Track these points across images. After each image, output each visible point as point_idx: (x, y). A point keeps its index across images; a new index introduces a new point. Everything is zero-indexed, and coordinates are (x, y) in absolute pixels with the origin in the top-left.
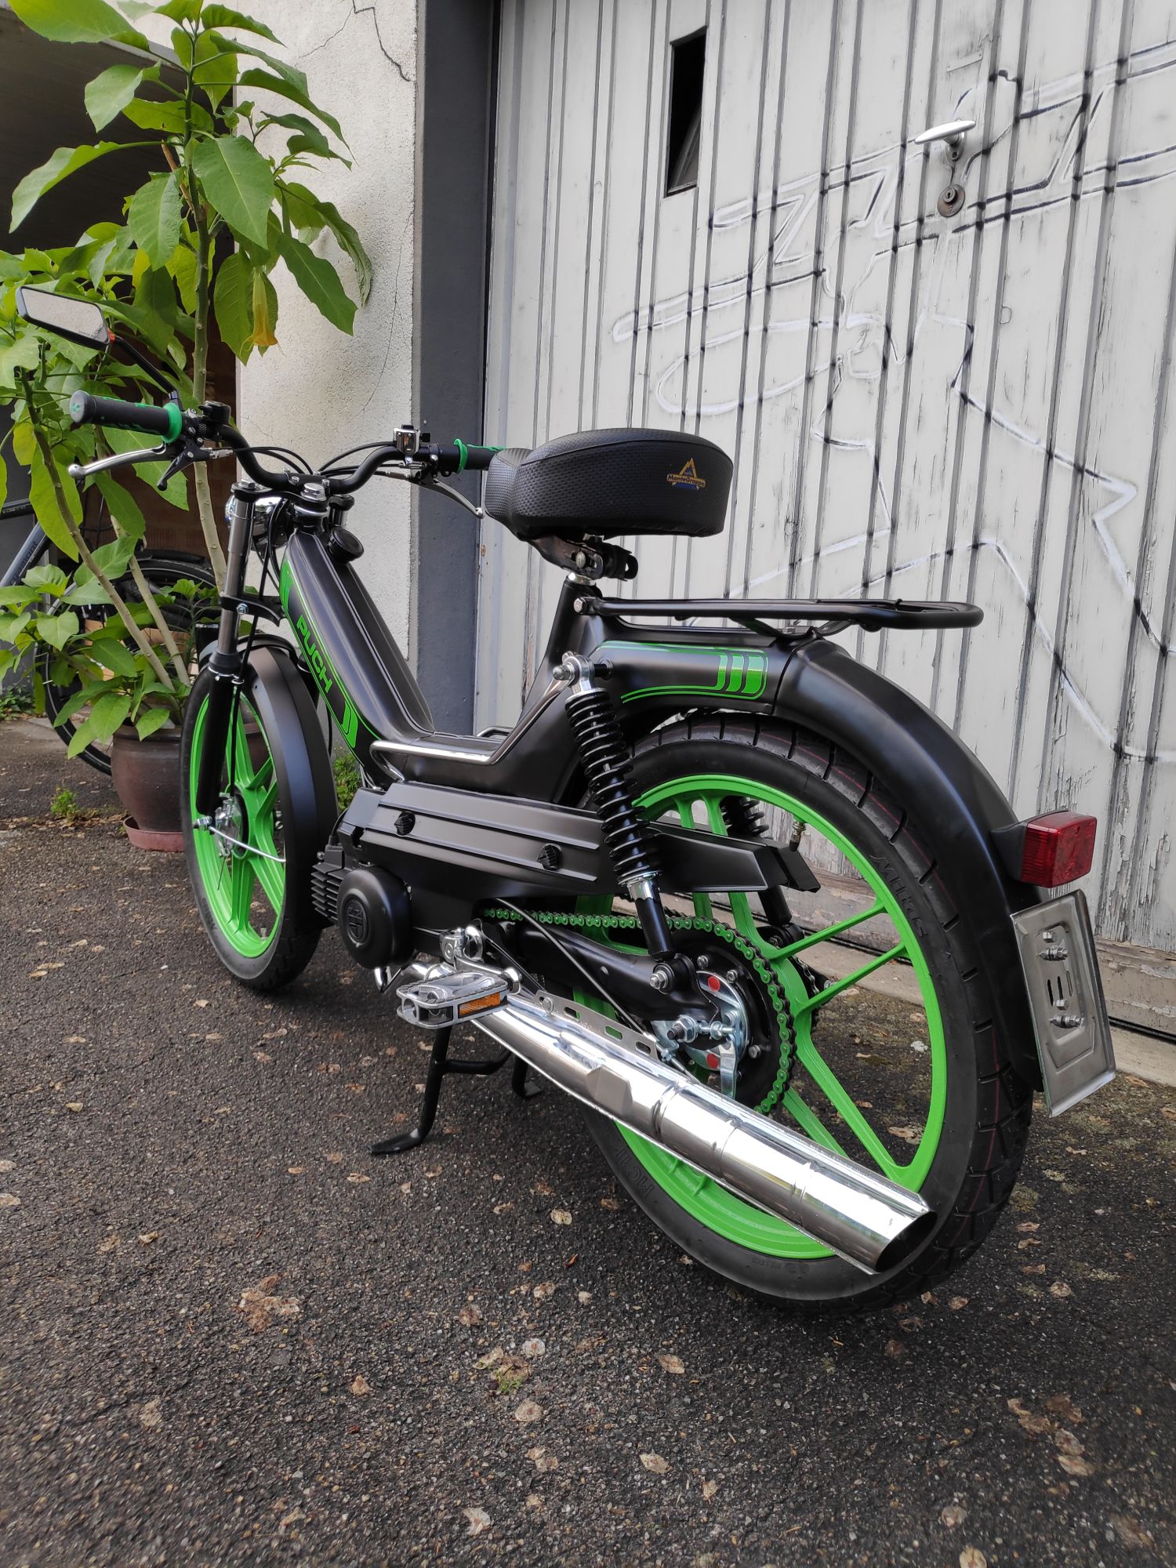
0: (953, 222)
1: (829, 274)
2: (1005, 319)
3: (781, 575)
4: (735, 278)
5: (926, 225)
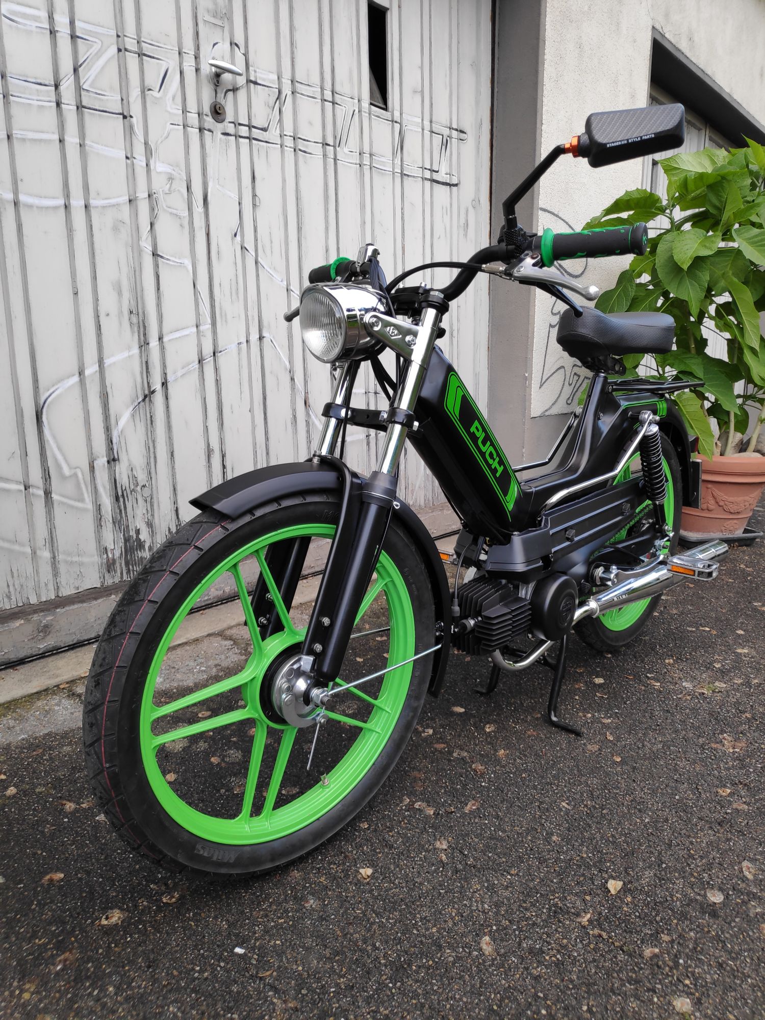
0: (219, 128)
1: (137, 121)
2: (258, 204)
3: (132, 356)
4: (39, 81)
5: (204, 120)
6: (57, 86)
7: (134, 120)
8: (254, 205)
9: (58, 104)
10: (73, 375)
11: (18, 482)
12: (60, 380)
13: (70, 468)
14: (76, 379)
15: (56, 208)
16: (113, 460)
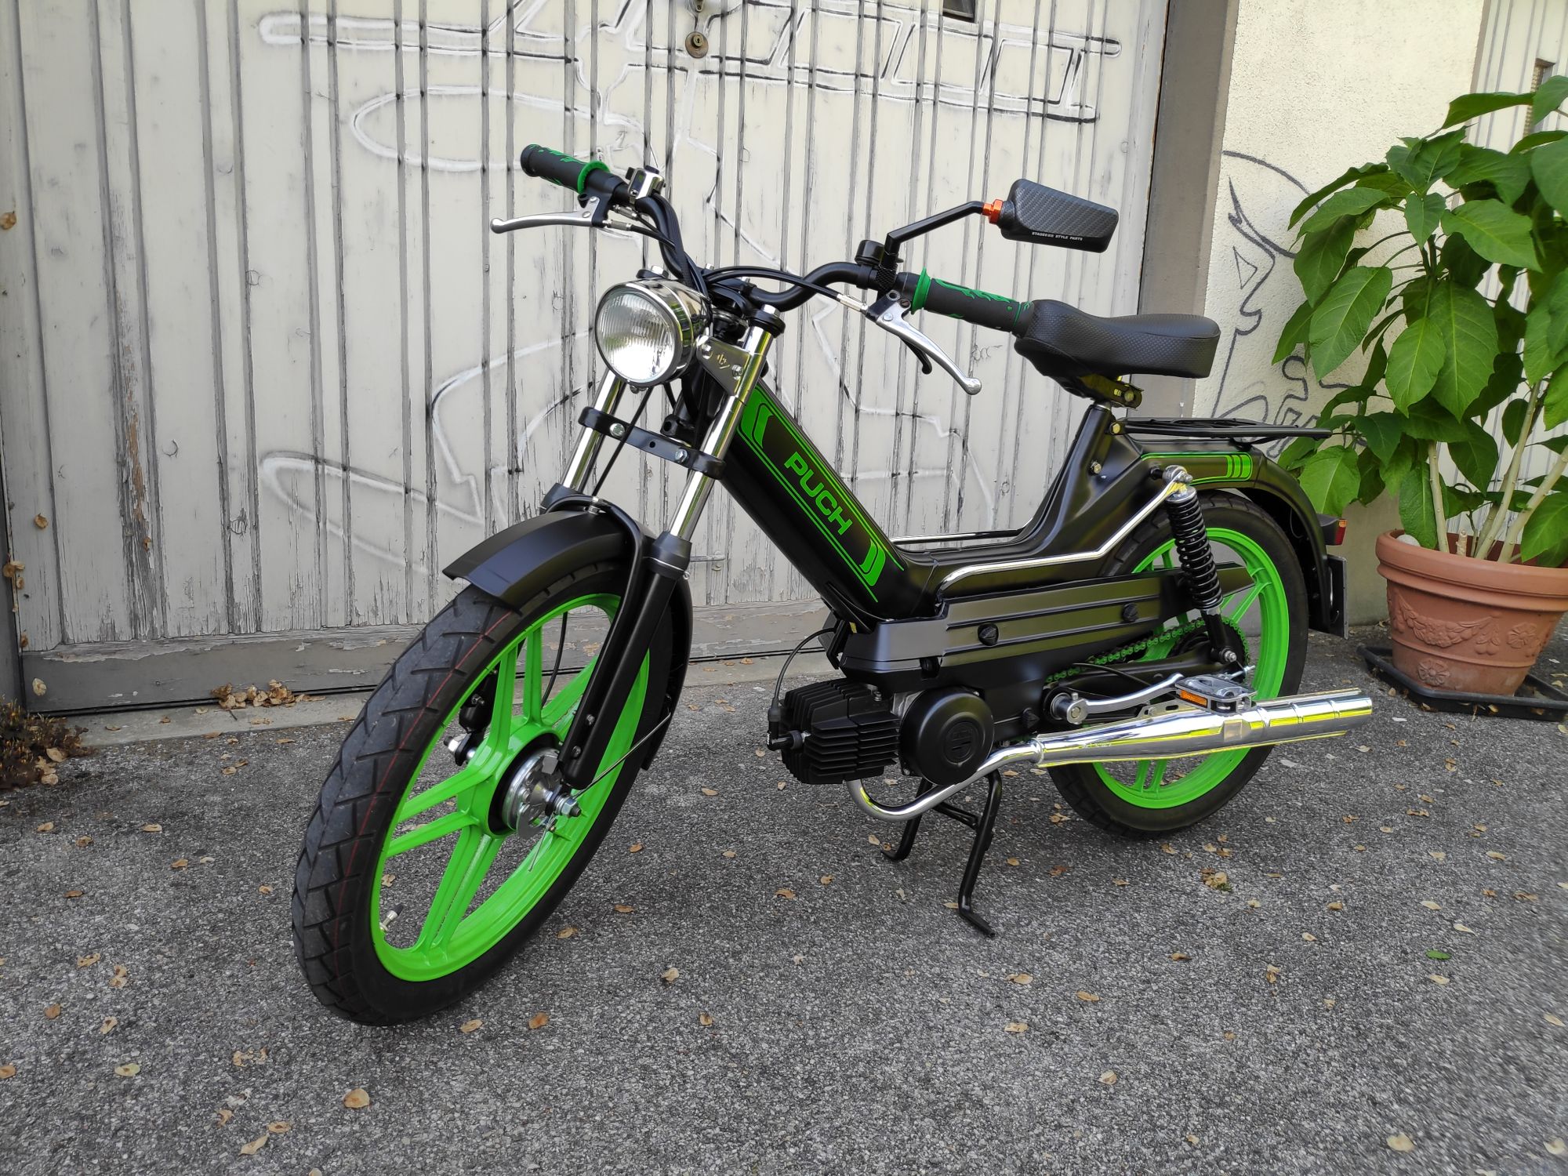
0: (699, 64)
1: (583, 66)
2: (745, 158)
3: (552, 347)
4: (463, 28)
5: (677, 57)
6: (484, 32)
7: (579, 64)
8: (740, 161)
9: (485, 52)
10: (476, 367)
11: (397, 484)
12: (459, 372)
13: (462, 474)
14: (479, 370)
15: (471, 172)
16: (514, 471)
